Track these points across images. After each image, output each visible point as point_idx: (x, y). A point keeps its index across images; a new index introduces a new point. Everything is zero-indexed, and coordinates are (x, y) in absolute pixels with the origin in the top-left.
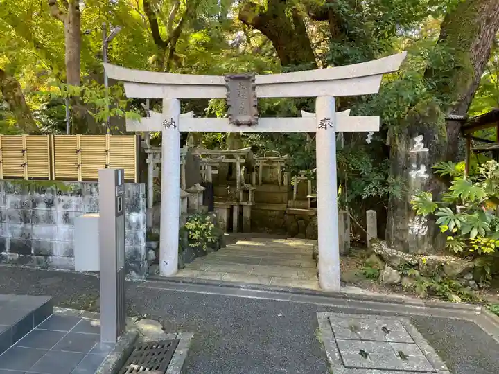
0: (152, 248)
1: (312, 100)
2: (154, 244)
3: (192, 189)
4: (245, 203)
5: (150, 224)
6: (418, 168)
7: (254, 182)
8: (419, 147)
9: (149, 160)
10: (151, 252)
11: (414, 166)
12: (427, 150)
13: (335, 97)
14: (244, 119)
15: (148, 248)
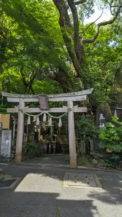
0: (13, 153)
1: (66, 102)
2: (14, 152)
3: (30, 133)
4: (54, 142)
5: (13, 145)
6: (102, 124)
7: (57, 133)
8: (102, 117)
9: (14, 122)
10: (13, 155)
11: (101, 124)
12: (104, 118)
13: (73, 101)
14: (44, 108)
15: (11, 153)
